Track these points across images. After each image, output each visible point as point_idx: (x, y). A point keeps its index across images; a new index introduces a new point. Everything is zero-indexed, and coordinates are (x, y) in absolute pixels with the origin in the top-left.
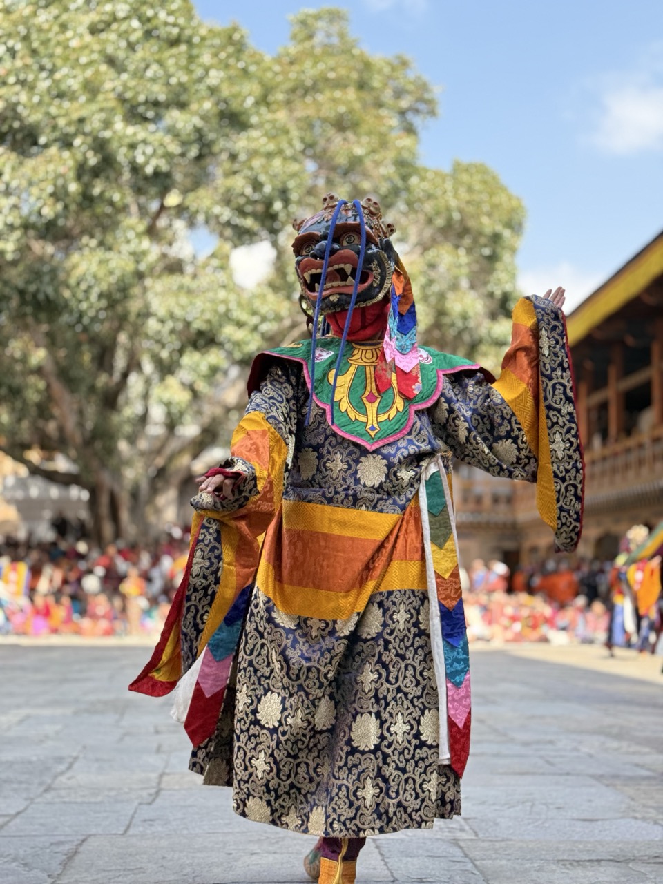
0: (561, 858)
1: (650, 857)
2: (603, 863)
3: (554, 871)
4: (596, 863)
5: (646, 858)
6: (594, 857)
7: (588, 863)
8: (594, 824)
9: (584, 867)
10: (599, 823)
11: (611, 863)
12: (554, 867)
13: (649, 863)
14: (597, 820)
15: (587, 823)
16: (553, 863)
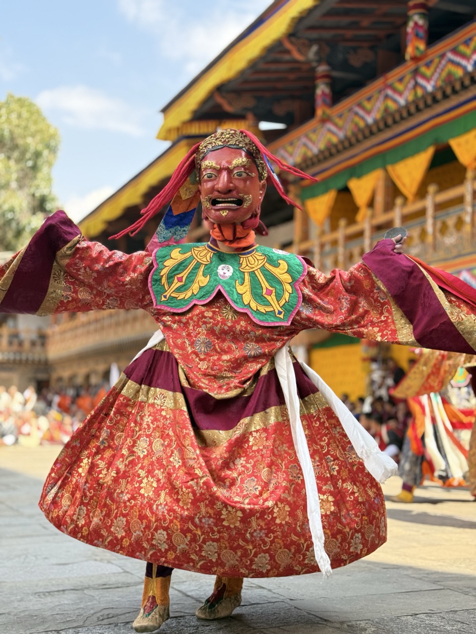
0: (37, 591)
1: (99, 585)
2: (66, 592)
3: (30, 600)
4: (61, 592)
5: (96, 586)
6: (61, 589)
7: (56, 593)
8: (66, 567)
9: (53, 596)
10: (70, 565)
11: (72, 591)
12: (31, 597)
13: (98, 589)
14: (69, 564)
15: (62, 566)
16: (32, 595)
